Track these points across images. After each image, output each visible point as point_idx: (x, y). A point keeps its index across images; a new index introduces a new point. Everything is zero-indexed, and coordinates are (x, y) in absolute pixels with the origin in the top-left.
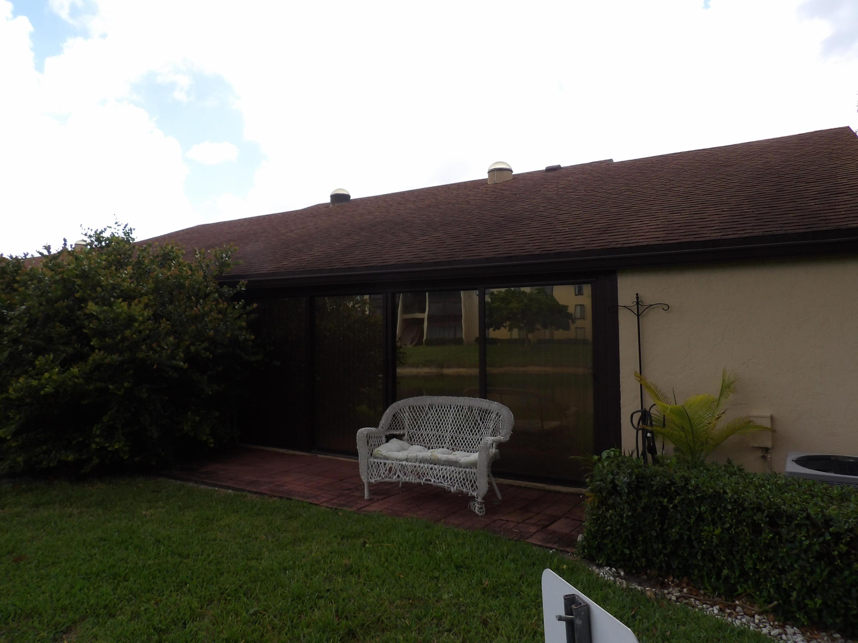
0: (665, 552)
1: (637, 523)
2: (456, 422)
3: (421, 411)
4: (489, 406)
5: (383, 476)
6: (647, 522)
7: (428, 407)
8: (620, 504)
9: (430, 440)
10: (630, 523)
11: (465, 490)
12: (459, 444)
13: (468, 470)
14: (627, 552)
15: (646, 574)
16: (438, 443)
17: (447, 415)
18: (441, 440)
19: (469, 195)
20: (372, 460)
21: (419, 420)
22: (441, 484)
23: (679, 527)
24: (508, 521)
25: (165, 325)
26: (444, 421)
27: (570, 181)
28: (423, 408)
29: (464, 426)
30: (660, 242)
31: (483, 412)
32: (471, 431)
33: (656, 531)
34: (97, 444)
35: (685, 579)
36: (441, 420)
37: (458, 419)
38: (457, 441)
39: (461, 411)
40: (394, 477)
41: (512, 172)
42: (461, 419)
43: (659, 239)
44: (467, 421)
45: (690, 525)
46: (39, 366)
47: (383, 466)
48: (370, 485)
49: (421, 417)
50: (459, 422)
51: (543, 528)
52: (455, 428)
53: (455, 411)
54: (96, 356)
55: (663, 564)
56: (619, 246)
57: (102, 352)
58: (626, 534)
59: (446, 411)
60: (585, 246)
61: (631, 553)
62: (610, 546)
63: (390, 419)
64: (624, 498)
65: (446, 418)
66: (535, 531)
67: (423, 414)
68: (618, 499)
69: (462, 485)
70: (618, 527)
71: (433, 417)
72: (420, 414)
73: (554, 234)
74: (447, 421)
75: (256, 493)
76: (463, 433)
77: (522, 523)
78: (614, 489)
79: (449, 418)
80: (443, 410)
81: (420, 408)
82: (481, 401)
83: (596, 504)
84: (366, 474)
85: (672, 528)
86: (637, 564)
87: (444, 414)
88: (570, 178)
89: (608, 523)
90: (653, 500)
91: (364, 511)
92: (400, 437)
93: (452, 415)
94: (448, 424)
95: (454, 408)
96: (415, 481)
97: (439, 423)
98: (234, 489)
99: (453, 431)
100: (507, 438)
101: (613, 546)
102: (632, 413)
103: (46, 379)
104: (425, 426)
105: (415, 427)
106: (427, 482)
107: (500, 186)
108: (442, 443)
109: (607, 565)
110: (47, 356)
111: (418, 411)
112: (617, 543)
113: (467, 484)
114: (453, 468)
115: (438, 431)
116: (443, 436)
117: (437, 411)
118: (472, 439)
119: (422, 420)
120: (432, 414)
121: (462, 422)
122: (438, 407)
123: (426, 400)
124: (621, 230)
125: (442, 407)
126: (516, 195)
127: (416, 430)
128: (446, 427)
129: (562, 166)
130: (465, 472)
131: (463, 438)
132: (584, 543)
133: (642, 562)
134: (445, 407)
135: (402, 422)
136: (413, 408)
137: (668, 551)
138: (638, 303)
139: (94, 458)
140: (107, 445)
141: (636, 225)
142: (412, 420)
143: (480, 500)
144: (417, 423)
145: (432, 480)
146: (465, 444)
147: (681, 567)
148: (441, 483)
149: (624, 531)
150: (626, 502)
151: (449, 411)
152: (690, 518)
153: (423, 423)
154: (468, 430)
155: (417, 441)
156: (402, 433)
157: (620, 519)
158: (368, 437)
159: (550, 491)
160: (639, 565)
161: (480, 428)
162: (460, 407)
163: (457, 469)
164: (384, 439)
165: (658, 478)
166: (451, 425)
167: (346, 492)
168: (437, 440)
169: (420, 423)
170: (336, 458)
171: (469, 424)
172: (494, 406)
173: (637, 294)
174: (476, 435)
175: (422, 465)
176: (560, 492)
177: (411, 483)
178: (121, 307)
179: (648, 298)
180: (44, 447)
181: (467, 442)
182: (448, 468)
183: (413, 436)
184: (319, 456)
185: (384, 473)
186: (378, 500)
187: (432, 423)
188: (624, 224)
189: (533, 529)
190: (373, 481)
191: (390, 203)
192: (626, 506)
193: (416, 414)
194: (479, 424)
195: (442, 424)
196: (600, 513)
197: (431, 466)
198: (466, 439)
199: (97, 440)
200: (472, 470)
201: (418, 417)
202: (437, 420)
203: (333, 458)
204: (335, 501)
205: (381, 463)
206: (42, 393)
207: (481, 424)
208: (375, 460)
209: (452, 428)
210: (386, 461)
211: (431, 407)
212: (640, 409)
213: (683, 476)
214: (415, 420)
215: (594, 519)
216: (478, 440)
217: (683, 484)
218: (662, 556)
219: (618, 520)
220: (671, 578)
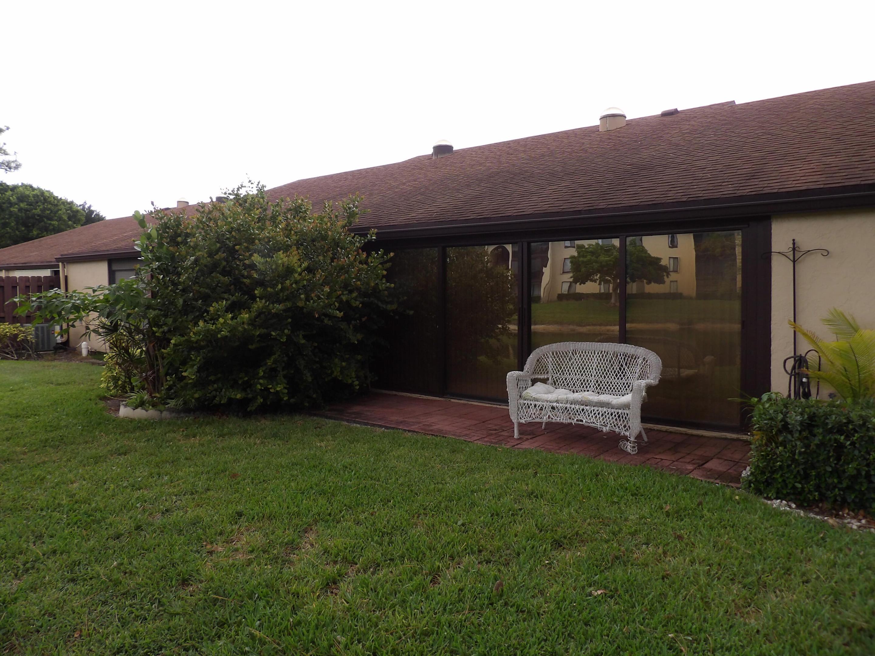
0: (840, 486)
1: (810, 459)
2: (600, 367)
3: (565, 357)
4: (635, 351)
5: (534, 417)
6: (821, 458)
7: (572, 353)
8: (792, 441)
9: (574, 384)
10: (803, 459)
11: (617, 430)
12: (604, 388)
13: (620, 411)
14: (799, 486)
15: (818, 507)
16: (583, 387)
17: (592, 360)
18: (585, 384)
19: (583, 143)
20: (522, 401)
21: (563, 365)
22: (593, 425)
23: (857, 463)
24: (662, 459)
25: (319, 275)
26: (588, 366)
27: (693, 126)
28: (566, 354)
29: (608, 371)
30: (822, 186)
31: (629, 357)
32: (616, 375)
33: (831, 466)
34: (261, 384)
35: (862, 512)
36: (585, 365)
37: (602, 364)
38: (603, 385)
39: (606, 356)
40: (545, 418)
41: (625, 117)
42: (605, 364)
43: (818, 183)
44: (612, 365)
45: (869, 461)
46: (212, 312)
47: (533, 407)
48: (520, 425)
49: (564, 362)
50: (604, 367)
51: (699, 466)
52: (600, 373)
53: (599, 356)
54: (259, 304)
55: (838, 498)
56: (776, 191)
57: (264, 301)
58: (797, 469)
59: (590, 356)
60: (736, 192)
61: (803, 488)
62: (780, 480)
63: (534, 364)
64: (797, 435)
65: (590, 363)
66: (692, 468)
67: (566, 359)
68: (789, 437)
69: (615, 425)
70: (790, 463)
71: (577, 362)
72: (563, 360)
73: (695, 181)
74: (591, 366)
75: (409, 431)
76: (608, 377)
77: (677, 461)
78: (786, 427)
79: (593, 363)
80: (587, 356)
81: (563, 353)
82: (627, 346)
83: (764, 441)
84: (516, 414)
85: (848, 464)
86: (809, 498)
87: (588, 359)
88: (693, 123)
89: (778, 459)
90: (828, 438)
91: (518, 448)
92: (544, 381)
93: (596, 360)
94: (592, 369)
95: (598, 353)
96: (566, 421)
97: (583, 368)
98: (387, 428)
99: (598, 376)
100: (657, 382)
101: (784, 481)
102: (785, 358)
103: (222, 324)
104: (568, 371)
105: (559, 371)
106: (578, 422)
107: (614, 133)
108: (587, 387)
109: (777, 498)
110: (220, 303)
111: (561, 356)
112: (788, 478)
113: (619, 424)
114: (605, 409)
115: (582, 375)
116: (588, 381)
117: (580, 356)
118: (618, 383)
119: (566, 365)
120: (575, 359)
121: (607, 367)
122: (582, 352)
123: (571, 346)
124: (772, 175)
125: (585, 353)
126: (636, 141)
127: (560, 374)
128: (590, 372)
129: (679, 110)
130: (618, 413)
131: (608, 383)
132: (750, 478)
133: (815, 496)
134: (589, 353)
135: (546, 367)
136: (557, 353)
137: (844, 485)
138: (794, 249)
139: (259, 397)
140: (270, 386)
141: (786, 169)
142: (555, 364)
143: (632, 439)
144: (561, 368)
145: (584, 421)
146: (611, 388)
147: (857, 500)
148: (594, 423)
149: (796, 467)
150: (799, 439)
151: (593, 356)
152: (870, 455)
153: (567, 368)
154: (613, 375)
155: (561, 385)
156: (546, 377)
157: (791, 455)
158: (518, 380)
159: (692, 435)
160: (811, 498)
161: (626, 373)
162: (605, 352)
163: (609, 410)
164: (530, 383)
165: (834, 417)
166: (596, 370)
167: (494, 432)
168: (582, 384)
169: (564, 368)
170: (470, 403)
171: (613, 369)
172: (641, 351)
173: (794, 240)
174: (622, 379)
175: (573, 406)
176: (702, 436)
177: (562, 423)
178: (281, 258)
179: (805, 244)
180: (215, 386)
181: (613, 386)
182: (600, 409)
183: (557, 380)
184: (453, 400)
185: (534, 414)
186: (527, 439)
187: (576, 368)
188: (773, 169)
189: (690, 467)
190: (523, 421)
191: (498, 153)
192: (798, 443)
193: (560, 359)
194: (624, 369)
195: (586, 369)
196: (769, 449)
197: (582, 407)
198: (611, 383)
199: (261, 381)
200: (625, 411)
201: (561, 362)
202: (581, 365)
203: (467, 402)
204: (486, 439)
205: (531, 404)
206: (219, 336)
207: (626, 368)
208: (525, 402)
209: (597, 373)
210: (536, 403)
211: (574, 352)
212: (792, 354)
213: (861, 416)
214: (559, 365)
215: (762, 455)
216: (624, 384)
217: (861, 422)
218: (837, 490)
219: (789, 456)
220: (847, 511)
